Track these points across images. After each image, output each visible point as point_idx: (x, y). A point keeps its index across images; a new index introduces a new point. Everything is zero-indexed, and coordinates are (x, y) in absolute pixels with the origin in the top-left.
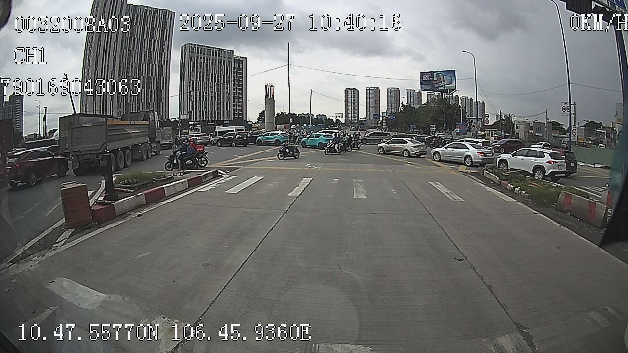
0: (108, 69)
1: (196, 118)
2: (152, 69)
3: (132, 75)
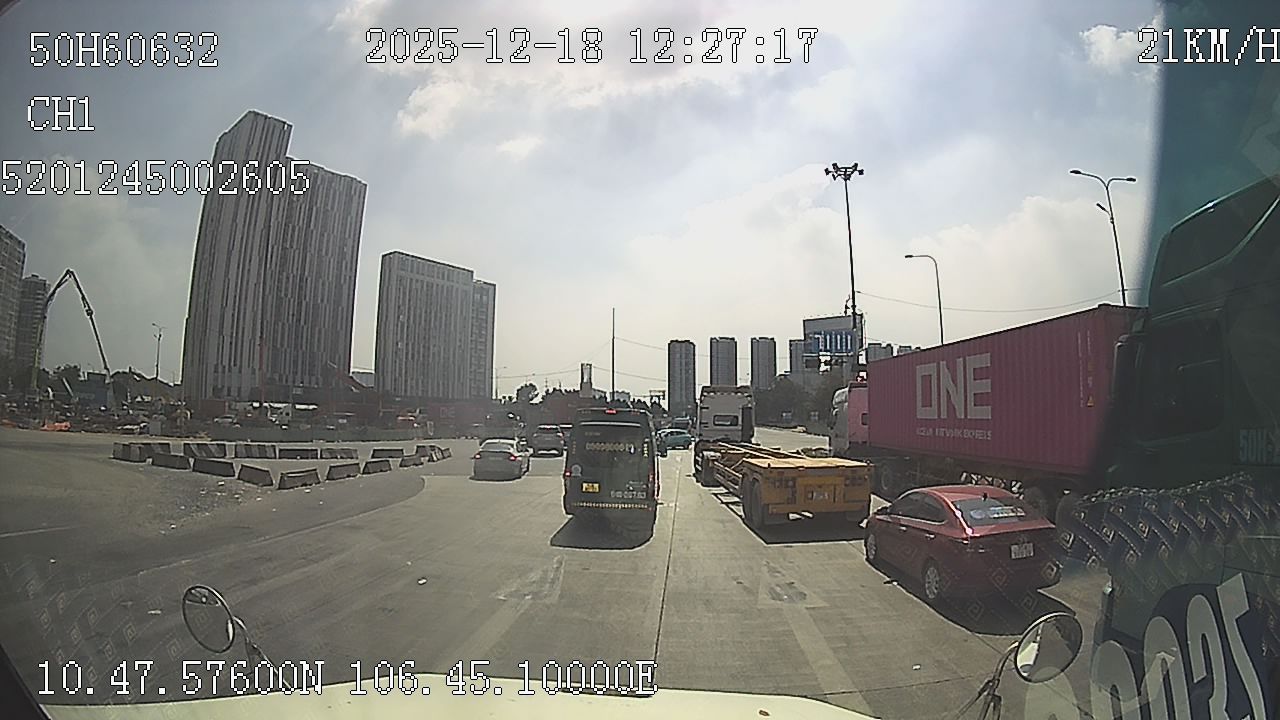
0: (248, 281)
1: (406, 391)
2: (323, 289)
3: (286, 295)
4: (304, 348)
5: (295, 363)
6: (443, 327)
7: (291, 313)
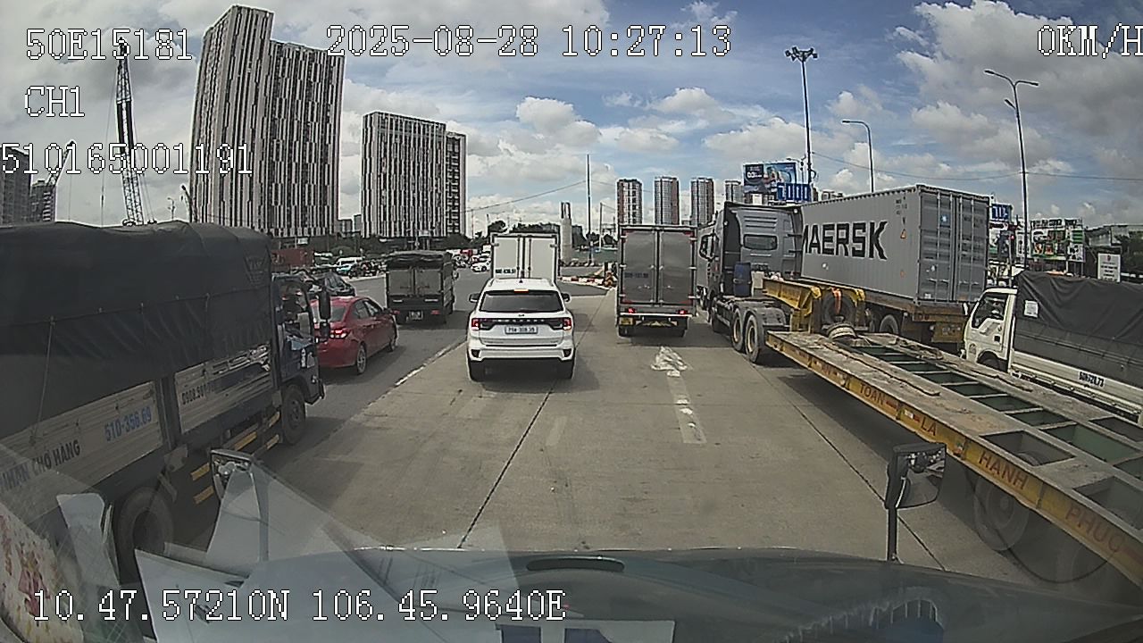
2: (311, 150)
3: (277, 160)
4: (296, 203)
5: (289, 216)
6: (421, 175)
7: (283, 174)
